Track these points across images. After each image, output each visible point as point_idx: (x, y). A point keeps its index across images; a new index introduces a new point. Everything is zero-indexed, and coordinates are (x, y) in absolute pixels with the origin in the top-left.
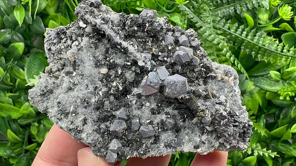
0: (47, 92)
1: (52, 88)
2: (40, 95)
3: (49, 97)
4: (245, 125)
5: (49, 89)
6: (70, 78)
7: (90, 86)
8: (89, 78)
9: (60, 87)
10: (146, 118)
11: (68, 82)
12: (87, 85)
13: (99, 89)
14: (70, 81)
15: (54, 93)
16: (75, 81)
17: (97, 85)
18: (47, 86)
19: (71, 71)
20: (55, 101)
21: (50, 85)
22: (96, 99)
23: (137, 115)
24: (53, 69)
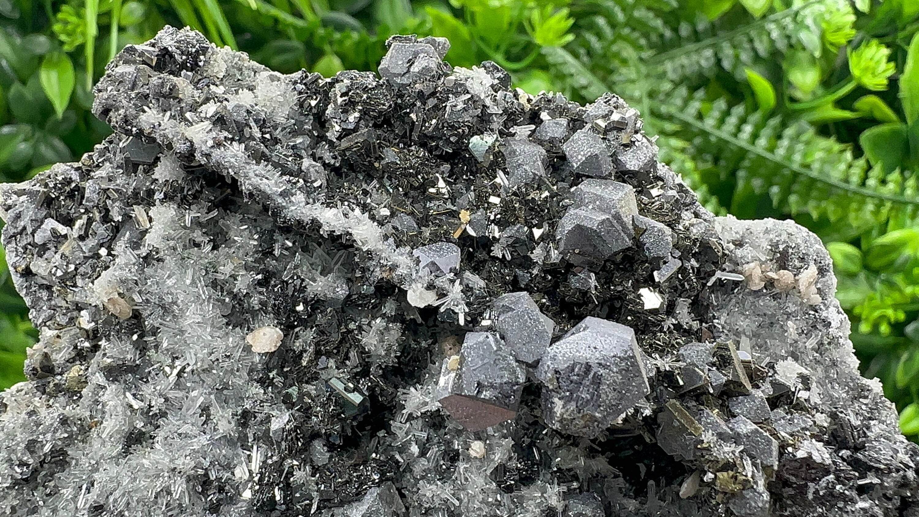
0: (42, 463)
1: (60, 443)
2: (15, 484)
3: (52, 484)
4: (905, 477)
5: (47, 448)
6: (130, 389)
7: (216, 412)
8: (209, 381)
9: (94, 433)
10: (479, 509)
11: (119, 409)
12: (205, 410)
13: (260, 417)
14: (131, 406)
15: (74, 462)
16: (153, 403)
17: (248, 405)
18: (34, 441)
19: (129, 357)
20: (81, 503)
21: (49, 436)
22: (255, 466)
23: (437, 502)
24: (54, 356)
